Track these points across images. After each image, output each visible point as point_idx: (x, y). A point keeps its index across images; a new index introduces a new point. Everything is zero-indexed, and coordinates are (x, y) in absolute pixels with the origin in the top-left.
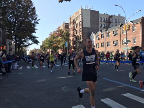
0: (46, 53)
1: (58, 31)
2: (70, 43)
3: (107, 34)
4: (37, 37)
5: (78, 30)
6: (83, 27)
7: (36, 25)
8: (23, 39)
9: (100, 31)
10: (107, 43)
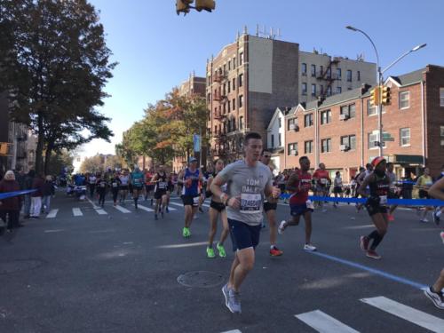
0: (133, 168)
1: (172, 102)
2: (208, 140)
3: (322, 113)
4: (107, 119)
5: (234, 100)
6: (250, 90)
7: (104, 81)
8: (64, 125)
9: (300, 105)
10: (322, 141)
